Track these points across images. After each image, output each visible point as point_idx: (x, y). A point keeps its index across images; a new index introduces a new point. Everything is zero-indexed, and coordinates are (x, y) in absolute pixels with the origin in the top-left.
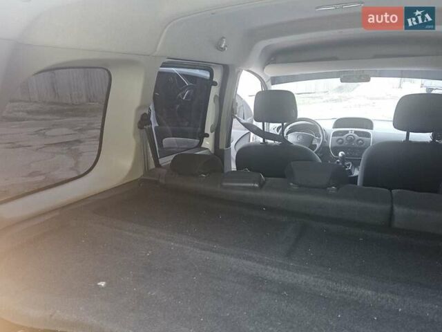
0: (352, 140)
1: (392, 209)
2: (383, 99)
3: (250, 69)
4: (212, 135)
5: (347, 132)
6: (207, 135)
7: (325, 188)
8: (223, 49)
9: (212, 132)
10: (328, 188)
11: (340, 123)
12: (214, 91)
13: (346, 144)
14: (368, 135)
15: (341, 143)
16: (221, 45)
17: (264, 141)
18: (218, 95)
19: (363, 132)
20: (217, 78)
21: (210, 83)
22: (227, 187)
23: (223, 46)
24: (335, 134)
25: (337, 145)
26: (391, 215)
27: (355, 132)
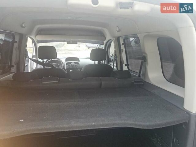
0: (73, 66)
1: (101, 82)
2: (74, 50)
3: (31, 37)
4: (15, 66)
5: (71, 63)
6: (13, 66)
7: (81, 79)
8: (23, 27)
9: (15, 64)
10: (82, 79)
11: (67, 59)
12: (16, 45)
13: (71, 67)
14: (78, 64)
15: (69, 67)
16: (22, 25)
17: (44, 67)
18: (17, 47)
19: (76, 62)
20: (17, 39)
21: (14, 42)
22: (45, 84)
23: (23, 26)
24: (67, 64)
25: (68, 68)
26: (101, 84)
27: (74, 63)
